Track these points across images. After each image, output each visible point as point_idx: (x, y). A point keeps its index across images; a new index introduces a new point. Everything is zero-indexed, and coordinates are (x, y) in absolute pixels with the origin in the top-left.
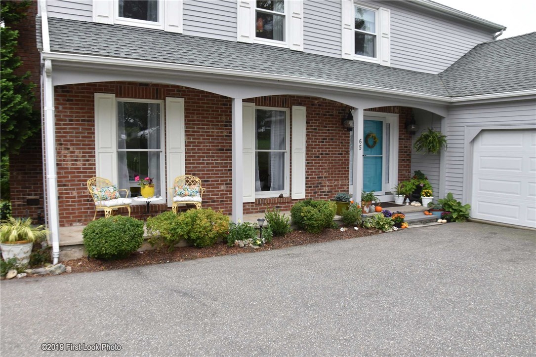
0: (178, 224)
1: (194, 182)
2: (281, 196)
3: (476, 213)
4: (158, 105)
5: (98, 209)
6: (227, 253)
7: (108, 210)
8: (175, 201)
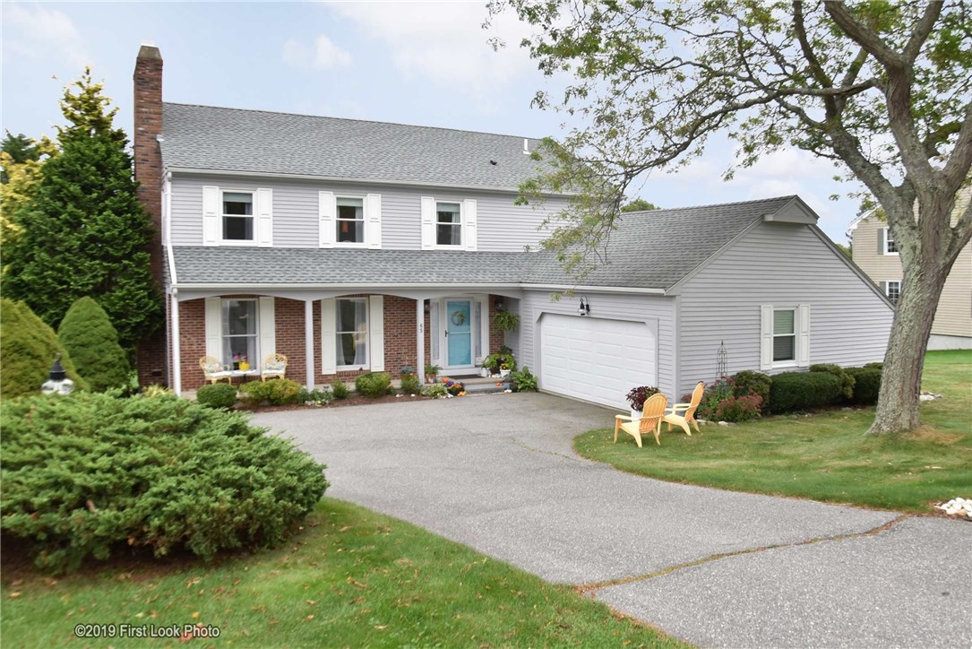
0: (260, 389)
1: (282, 360)
2: (361, 369)
3: (545, 385)
4: (254, 302)
5: (208, 379)
6: (296, 409)
7: (214, 380)
8: (266, 373)
